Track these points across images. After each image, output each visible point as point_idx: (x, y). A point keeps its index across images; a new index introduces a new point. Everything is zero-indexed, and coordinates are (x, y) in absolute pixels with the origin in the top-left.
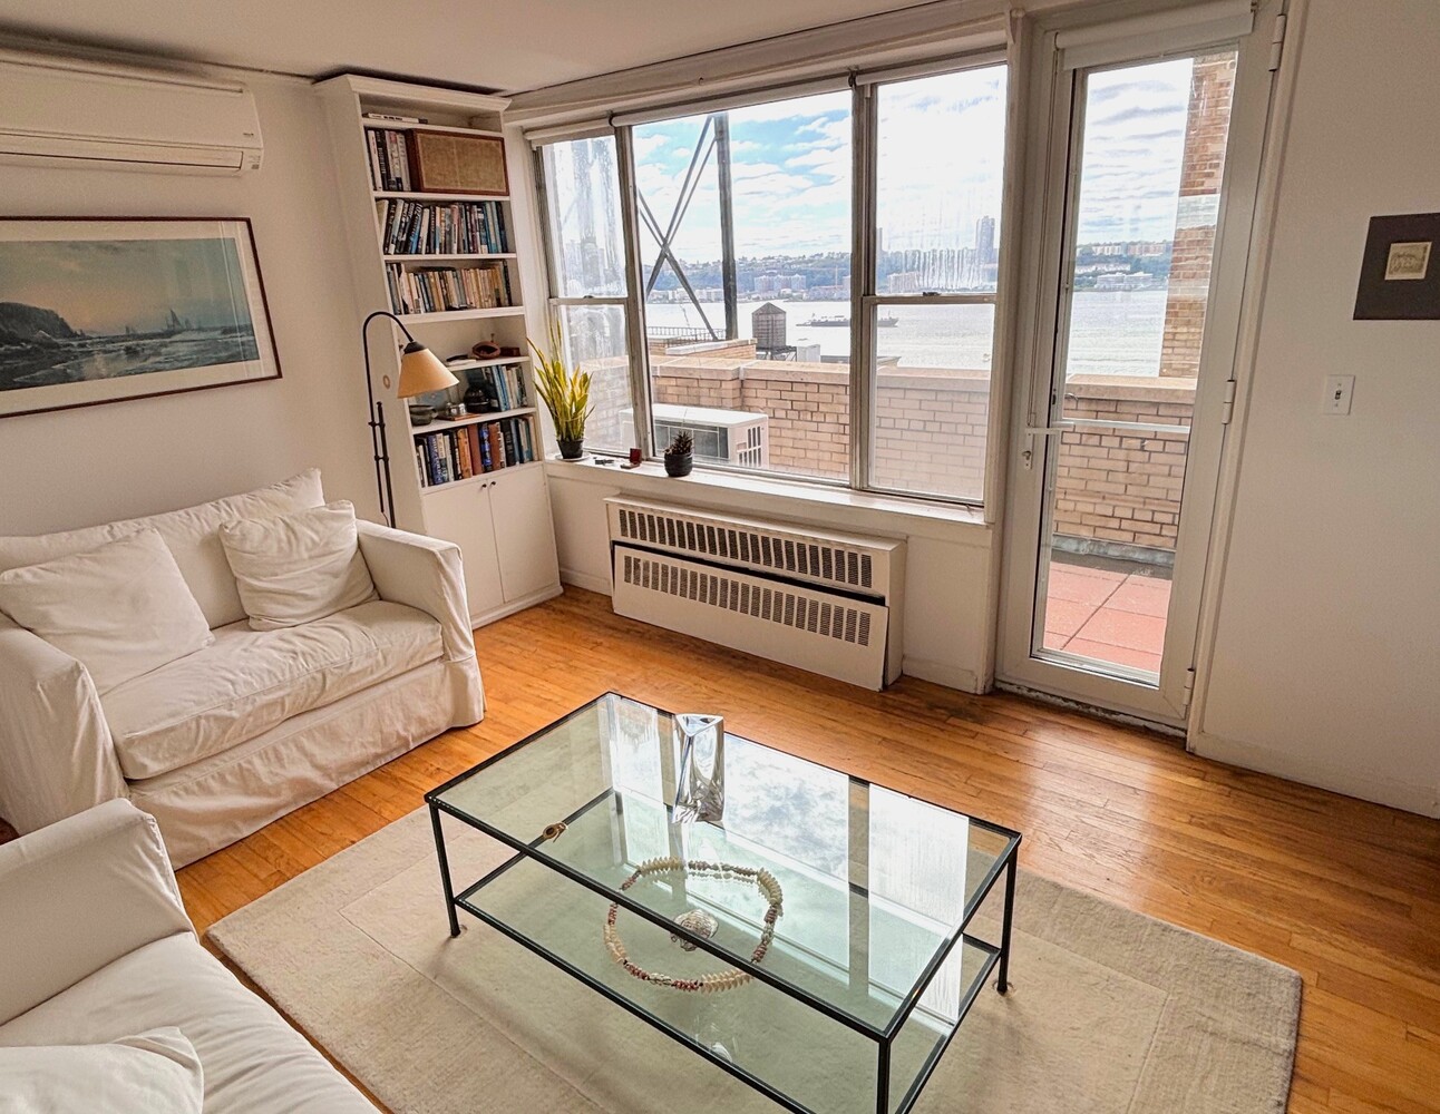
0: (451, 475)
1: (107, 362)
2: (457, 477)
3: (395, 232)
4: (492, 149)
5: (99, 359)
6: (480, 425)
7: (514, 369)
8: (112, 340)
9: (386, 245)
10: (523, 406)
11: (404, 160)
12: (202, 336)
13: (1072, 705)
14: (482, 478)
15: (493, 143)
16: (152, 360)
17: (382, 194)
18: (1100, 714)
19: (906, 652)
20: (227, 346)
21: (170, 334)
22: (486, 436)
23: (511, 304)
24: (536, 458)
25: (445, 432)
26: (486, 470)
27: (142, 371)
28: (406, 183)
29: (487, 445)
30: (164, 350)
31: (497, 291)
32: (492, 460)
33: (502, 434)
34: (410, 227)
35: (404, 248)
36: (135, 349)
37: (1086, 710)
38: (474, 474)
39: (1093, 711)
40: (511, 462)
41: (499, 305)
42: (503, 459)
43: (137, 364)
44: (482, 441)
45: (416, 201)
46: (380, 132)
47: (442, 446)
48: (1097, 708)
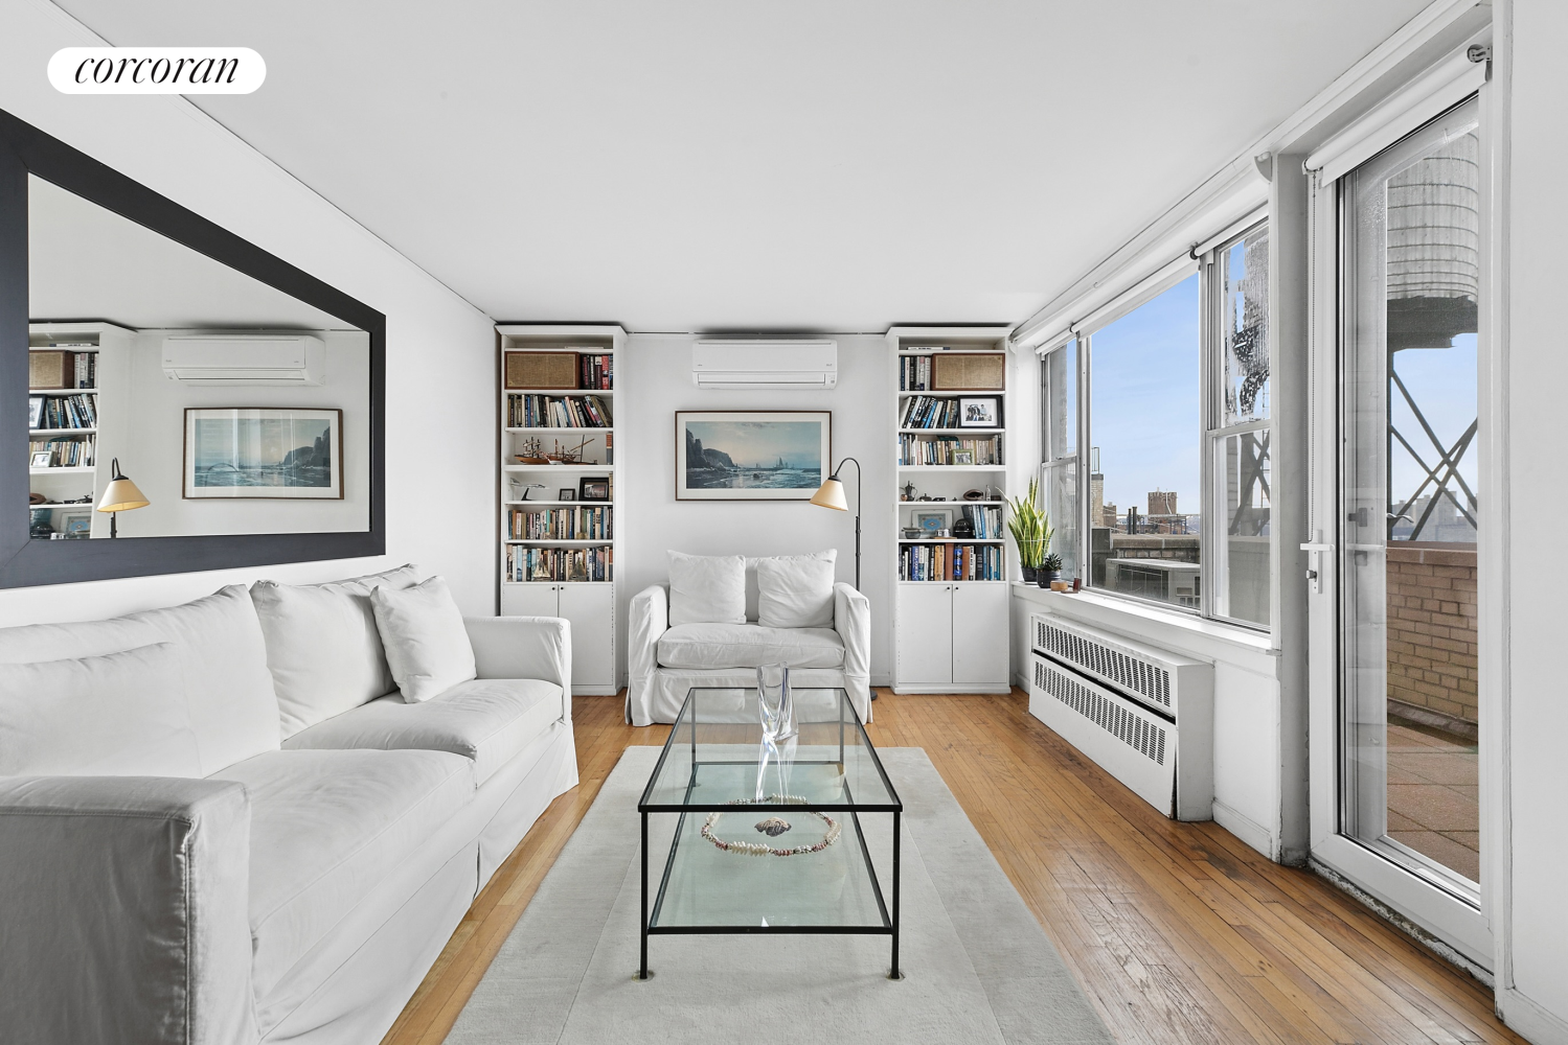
0: (926, 576)
1: (744, 480)
2: (930, 578)
3: (913, 415)
4: (994, 361)
5: (741, 478)
6: (956, 544)
7: (995, 511)
8: (749, 470)
9: (906, 423)
10: (998, 537)
11: (928, 373)
12: (793, 472)
13: (1383, 911)
14: (950, 583)
15: (996, 357)
16: (765, 482)
17: (908, 393)
18: (1414, 933)
19: (1217, 795)
20: (804, 479)
21: (776, 469)
22: (959, 554)
23: (1000, 463)
24: (1002, 578)
25: (926, 545)
26: (955, 579)
27: (759, 487)
28: (927, 386)
29: (959, 560)
30: (772, 478)
31: (992, 455)
32: (961, 572)
33: (974, 556)
34: (925, 412)
35: (917, 424)
36: (758, 475)
37: (1397, 923)
38: (945, 579)
39: (1406, 926)
40: (980, 575)
41: (992, 462)
42: (973, 572)
43: (757, 483)
44: (955, 557)
45: (931, 397)
46: (914, 358)
47: (922, 555)
48: (1413, 925)
